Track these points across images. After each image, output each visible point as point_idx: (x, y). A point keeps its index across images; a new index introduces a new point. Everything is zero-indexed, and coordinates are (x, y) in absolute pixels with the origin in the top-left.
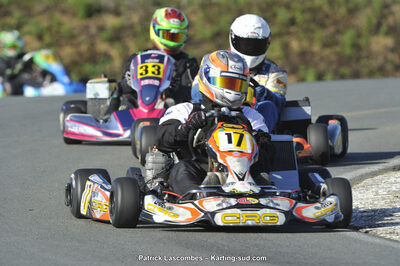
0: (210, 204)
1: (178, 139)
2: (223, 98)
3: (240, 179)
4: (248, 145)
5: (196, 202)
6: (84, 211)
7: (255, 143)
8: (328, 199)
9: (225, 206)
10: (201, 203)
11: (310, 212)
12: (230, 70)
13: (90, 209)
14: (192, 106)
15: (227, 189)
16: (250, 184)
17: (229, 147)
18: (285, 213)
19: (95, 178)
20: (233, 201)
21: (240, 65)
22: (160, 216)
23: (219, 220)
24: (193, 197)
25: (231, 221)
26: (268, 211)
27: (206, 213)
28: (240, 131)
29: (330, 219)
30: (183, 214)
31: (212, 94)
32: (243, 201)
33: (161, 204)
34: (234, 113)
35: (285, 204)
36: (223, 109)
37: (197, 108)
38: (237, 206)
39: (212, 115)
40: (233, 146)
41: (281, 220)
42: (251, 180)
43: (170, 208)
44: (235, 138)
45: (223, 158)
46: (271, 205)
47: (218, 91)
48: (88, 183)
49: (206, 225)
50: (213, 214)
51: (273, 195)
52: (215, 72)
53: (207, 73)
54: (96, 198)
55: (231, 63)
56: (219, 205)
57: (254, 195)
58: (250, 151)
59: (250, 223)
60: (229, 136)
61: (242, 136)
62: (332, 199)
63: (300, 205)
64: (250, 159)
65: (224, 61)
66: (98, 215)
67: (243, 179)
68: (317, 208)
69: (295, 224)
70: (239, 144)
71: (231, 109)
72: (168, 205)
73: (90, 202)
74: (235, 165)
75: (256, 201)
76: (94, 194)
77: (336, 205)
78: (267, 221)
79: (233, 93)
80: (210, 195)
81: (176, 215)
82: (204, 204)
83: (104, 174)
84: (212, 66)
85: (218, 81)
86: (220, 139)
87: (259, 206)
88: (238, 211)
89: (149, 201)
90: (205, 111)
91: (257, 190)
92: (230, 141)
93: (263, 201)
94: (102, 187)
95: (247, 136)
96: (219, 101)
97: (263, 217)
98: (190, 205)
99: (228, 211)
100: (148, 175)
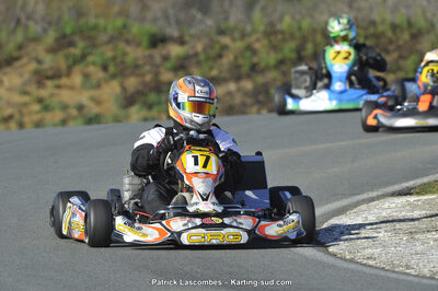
0: (177, 224)
1: (151, 163)
2: (192, 121)
3: (203, 200)
4: (213, 168)
5: (164, 222)
6: (65, 232)
7: (221, 164)
8: (291, 217)
9: (190, 225)
10: (168, 223)
11: (273, 230)
12: (197, 95)
13: (69, 229)
14: (164, 130)
15: (192, 209)
16: (213, 204)
17: (195, 169)
18: (249, 232)
19: (75, 200)
20: (198, 221)
21: (206, 89)
22: (130, 236)
24: (163, 217)
25: (196, 240)
26: (232, 230)
27: (172, 233)
28: (207, 153)
29: (293, 236)
30: (151, 233)
31: (181, 118)
32: (207, 221)
33: (131, 225)
34: (202, 136)
35: (247, 222)
36: (192, 133)
37: (169, 132)
38: (202, 226)
39: (181, 138)
40: (199, 168)
41: (245, 238)
42: (214, 200)
43: (139, 229)
44: (201, 160)
45: (189, 180)
46: (235, 224)
47: (187, 115)
48: (69, 205)
49: (174, 243)
51: (238, 213)
52: (183, 98)
53: (176, 99)
54: (75, 219)
56: (185, 225)
57: (217, 215)
58: (215, 173)
59: (214, 242)
60: (196, 158)
61: (208, 158)
62: (294, 217)
63: (263, 223)
64: (215, 181)
65: (191, 87)
66: (76, 236)
67: (206, 200)
68: (280, 226)
69: (257, 241)
70: (205, 166)
71: (199, 132)
72: (137, 225)
73: (70, 222)
74: (200, 185)
75: (221, 221)
76: (74, 215)
77: (298, 222)
78: (231, 240)
79: (201, 116)
80: (176, 215)
81: (145, 235)
82: (171, 223)
83: (84, 196)
84: (179, 92)
86: (187, 162)
87: (223, 226)
88: (203, 231)
89: (119, 221)
90: (177, 134)
91: (220, 209)
92: (196, 163)
93: (227, 221)
94: (80, 208)
95: (213, 158)
96: (188, 125)
97: (227, 235)
98: (158, 225)
99: (193, 231)
100: (126, 195)
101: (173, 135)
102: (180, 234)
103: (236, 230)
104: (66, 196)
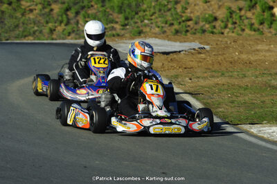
0: (146, 122)
2: (141, 66)
3: (160, 109)
4: (161, 92)
5: (138, 121)
6: (70, 122)
9: (154, 123)
10: (141, 122)
11: (196, 126)
12: (145, 52)
13: (75, 122)
15: (154, 114)
16: (165, 112)
17: (152, 92)
18: (184, 127)
19: (75, 105)
20: (158, 121)
21: (150, 49)
22: (120, 128)
23: (152, 131)
25: (158, 131)
26: (176, 126)
27: (145, 127)
28: (156, 84)
29: (206, 130)
30: (132, 127)
31: (135, 63)
32: (163, 121)
33: (121, 122)
34: (150, 74)
35: (184, 122)
36: (146, 72)
38: (161, 123)
39: (140, 75)
40: (154, 92)
41: (183, 130)
42: (165, 109)
43: (125, 124)
44: (154, 87)
45: (150, 98)
46: (177, 123)
47: (139, 62)
48: (72, 108)
50: (149, 127)
51: (177, 117)
52: (138, 52)
53: (132, 52)
54: (78, 116)
55: (146, 48)
56: (151, 123)
57: (168, 118)
58: (162, 94)
59: (167, 132)
60: (151, 86)
61: (157, 87)
62: (205, 119)
63: (190, 122)
64: (163, 98)
65: (142, 47)
66: (80, 125)
68: (199, 124)
69: (189, 133)
70: (157, 90)
72: (124, 122)
73: (75, 118)
74: (157, 102)
75: (170, 121)
76: (77, 114)
77: (208, 122)
78: (176, 131)
80: (145, 117)
81: (129, 128)
82: (143, 122)
84: (136, 49)
85: (139, 57)
86: (147, 88)
87: (171, 124)
88: (161, 126)
89: (114, 120)
91: (169, 115)
92: (152, 89)
93: (173, 121)
94: (82, 111)
95: (160, 86)
96: (139, 67)
97: (174, 129)
98: (135, 122)
99: (156, 126)
103: (179, 126)
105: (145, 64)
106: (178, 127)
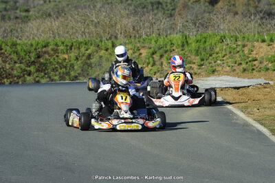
0: (115, 122)
2: (121, 83)
3: (126, 113)
4: (128, 100)
5: (110, 121)
6: (70, 124)
7: (131, 100)
8: (157, 119)
9: (120, 122)
10: (112, 122)
11: (151, 124)
12: (125, 73)
13: (72, 123)
14: (110, 85)
15: (121, 116)
16: (129, 114)
17: (122, 101)
19: (74, 112)
20: (123, 121)
22: (97, 126)
23: (118, 128)
24: (109, 119)
27: (113, 125)
28: (126, 95)
29: (158, 126)
30: (105, 125)
31: (118, 81)
32: (126, 121)
33: (98, 122)
35: (141, 121)
38: (124, 123)
40: (123, 101)
41: (140, 127)
42: (129, 112)
44: (124, 98)
45: (120, 105)
46: (136, 122)
48: (72, 114)
49: (114, 130)
51: (137, 118)
52: (119, 73)
53: (116, 73)
54: (74, 119)
55: (125, 70)
56: (118, 122)
57: (131, 119)
58: (129, 102)
59: (129, 129)
60: (122, 97)
61: (126, 97)
63: (147, 122)
64: (129, 105)
65: (123, 70)
66: (75, 125)
68: (153, 123)
69: (145, 129)
70: (125, 100)
71: (123, 87)
72: (100, 122)
74: (124, 107)
75: (131, 121)
77: (160, 121)
78: (135, 128)
80: (115, 118)
81: (103, 126)
83: (78, 111)
84: (118, 71)
85: (121, 77)
86: (119, 98)
87: (132, 123)
89: (93, 121)
91: (132, 116)
92: (122, 99)
93: (134, 121)
95: (128, 97)
97: (134, 126)
98: (108, 122)
99: (121, 124)
100: (94, 110)
101: (114, 88)
102: (116, 125)
104: (71, 110)
105: (124, 82)
106: (137, 125)
